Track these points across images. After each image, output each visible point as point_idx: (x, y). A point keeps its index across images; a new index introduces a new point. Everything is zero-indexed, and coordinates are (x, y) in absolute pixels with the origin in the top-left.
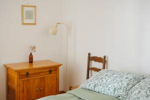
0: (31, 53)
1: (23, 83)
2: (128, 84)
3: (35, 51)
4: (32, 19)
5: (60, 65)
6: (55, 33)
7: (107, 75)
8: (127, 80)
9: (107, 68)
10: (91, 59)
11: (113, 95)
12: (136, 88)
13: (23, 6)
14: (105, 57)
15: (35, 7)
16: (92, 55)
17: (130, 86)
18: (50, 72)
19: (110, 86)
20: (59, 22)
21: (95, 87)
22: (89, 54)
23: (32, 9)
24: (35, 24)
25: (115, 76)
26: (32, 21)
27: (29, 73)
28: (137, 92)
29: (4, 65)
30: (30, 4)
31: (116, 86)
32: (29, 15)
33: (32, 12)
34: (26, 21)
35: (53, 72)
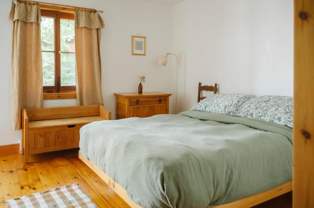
0: (141, 84)
1: (134, 110)
2: (238, 102)
3: (144, 81)
4: (142, 49)
5: (170, 95)
6: (164, 64)
7: (217, 97)
8: (238, 98)
9: (218, 93)
10: (202, 88)
11: (223, 112)
12: (247, 103)
13: (133, 37)
14: (216, 85)
15: (145, 38)
16: (203, 85)
17: (240, 103)
18: (160, 101)
19: (221, 105)
20: (169, 53)
21: (206, 108)
22: (200, 84)
23: (142, 40)
24: (145, 55)
25: (226, 96)
26: (142, 52)
27: (139, 100)
28: (247, 106)
29: (114, 94)
30: (140, 35)
31: (226, 104)
32: (139, 46)
33: (142, 43)
34: (136, 52)
35: (163, 102)
